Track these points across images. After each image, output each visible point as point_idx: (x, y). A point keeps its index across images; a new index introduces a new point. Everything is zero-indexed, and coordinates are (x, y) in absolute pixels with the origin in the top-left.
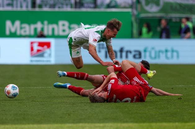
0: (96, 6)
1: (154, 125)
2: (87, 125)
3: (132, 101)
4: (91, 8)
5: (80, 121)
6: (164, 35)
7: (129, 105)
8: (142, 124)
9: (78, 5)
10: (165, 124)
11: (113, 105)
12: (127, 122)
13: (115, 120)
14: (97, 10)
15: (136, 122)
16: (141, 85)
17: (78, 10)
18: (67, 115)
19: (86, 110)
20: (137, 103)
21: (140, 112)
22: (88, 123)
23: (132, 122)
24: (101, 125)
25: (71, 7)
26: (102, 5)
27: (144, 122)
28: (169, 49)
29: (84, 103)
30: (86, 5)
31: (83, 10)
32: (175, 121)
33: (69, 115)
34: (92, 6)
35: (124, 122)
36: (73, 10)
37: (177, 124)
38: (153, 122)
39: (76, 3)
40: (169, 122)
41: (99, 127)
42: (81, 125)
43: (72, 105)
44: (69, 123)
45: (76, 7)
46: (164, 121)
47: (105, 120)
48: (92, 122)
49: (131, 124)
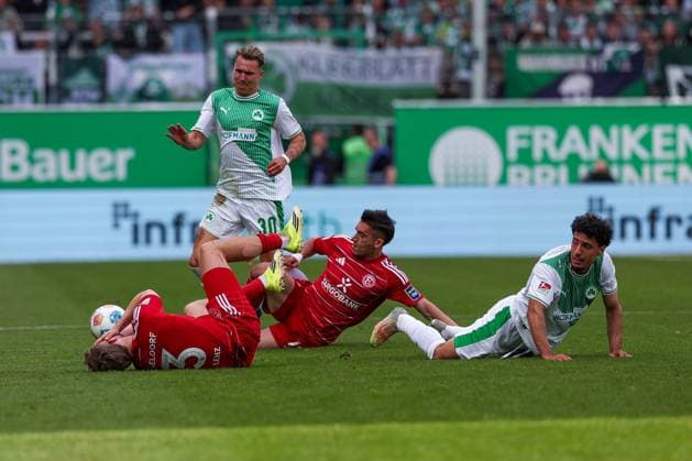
0: (104, 97)
1: (271, 431)
2: (82, 435)
3: (208, 365)
4: (86, 100)
5: (63, 425)
6: (320, 176)
7: (202, 376)
8: (237, 431)
9: (54, 95)
10: (303, 429)
11: (155, 377)
12: (195, 425)
13: (163, 419)
14: (108, 108)
15: (223, 425)
17: (53, 108)
18: (27, 407)
19: (81, 392)
20: (224, 370)
21: (234, 396)
22: (88, 428)
23: (210, 424)
24: (124, 434)
25: (36, 101)
26: (122, 91)
27: (244, 423)
28: (314, 215)
29: (77, 372)
30: (76, 94)
31: (69, 107)
32: (333, 421)
33: (32, 408)
34: (95, 95)
35: (189, 425)
36: (41, 108)
37: (337, 427)
38: (269, 423)
39: (48, 88)
40: (316, 422)
41: (119, 439)
42: (65, 435)
43: (41, 379)
44: (34, 430)
45: (47, 101)
46: (306, 420)
47: (132, 420)
48: (98, 427)
49: (207, 432)
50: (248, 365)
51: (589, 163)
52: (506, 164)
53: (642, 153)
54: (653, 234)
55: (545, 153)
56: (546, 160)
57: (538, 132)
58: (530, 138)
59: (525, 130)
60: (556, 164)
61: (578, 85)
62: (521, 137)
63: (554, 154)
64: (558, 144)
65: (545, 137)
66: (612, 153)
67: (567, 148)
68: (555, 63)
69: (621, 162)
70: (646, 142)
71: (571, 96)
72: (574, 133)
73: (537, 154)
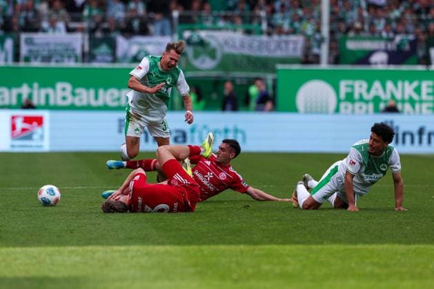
0: (115, 59)
1: (206, 249)
2: (99, 248)
3: (171, 211)
4: (107, 62)
5: (88, 243)
6: (229, 106)
7: (166, 216)
8: (186, 247)
9: (87, 58)
10: (222, 247)
11: (141, 216)
12: (163, 243)
13: (145, 240)
14: (117, 66)
15: (179, 244)
16: (185, 186)
17: (86, 65)
18: (69, 232)
19: (99, 224)
20: (179, 213)
21: (184, 228)
22: (103, 245)
23: (171, 243)
24: (123, 248)
25: (76, 61)
26: (125, 57)
27: (189, 243)
28: (231, 127)
29: (96, 213)
30: (99, 58)
31: (95, 65)
32: (239, 243)
33: (71, 232)
34: (109, 58)
35: (159, 244)
36: (79, 65)
37: (242, 247)
38: (204, 243)
39: (83, 54)
40: (230, 243)
41: (119, 251)
42: (90, 248)
43: (77, 216)
44: (72, 245)
45: (83, 61)
46: (224, 242)
47: (128, 240)
48: (109, 244)
49: (169, 248)
50: (192, 211)
51: (385, 102)
52: (339, 101)
53: (415, 97)
54: (420, 142)
55: (361, 95)
56: (361, 99)
57: (357, 84)
58: (352, 87)
59: (350, 82)
60: (367, 102)
61: (380, 57)
62: (347, 86)
63: (366, 96)
64: (368, 90)
65: (361, 86)
66: (398, 96)
67: (373, 93)
68: (368, 45)
69: (403, 101)
70: (418, 90)
71: (376, 64)
72: (377, 84)
73: (356, 96)
